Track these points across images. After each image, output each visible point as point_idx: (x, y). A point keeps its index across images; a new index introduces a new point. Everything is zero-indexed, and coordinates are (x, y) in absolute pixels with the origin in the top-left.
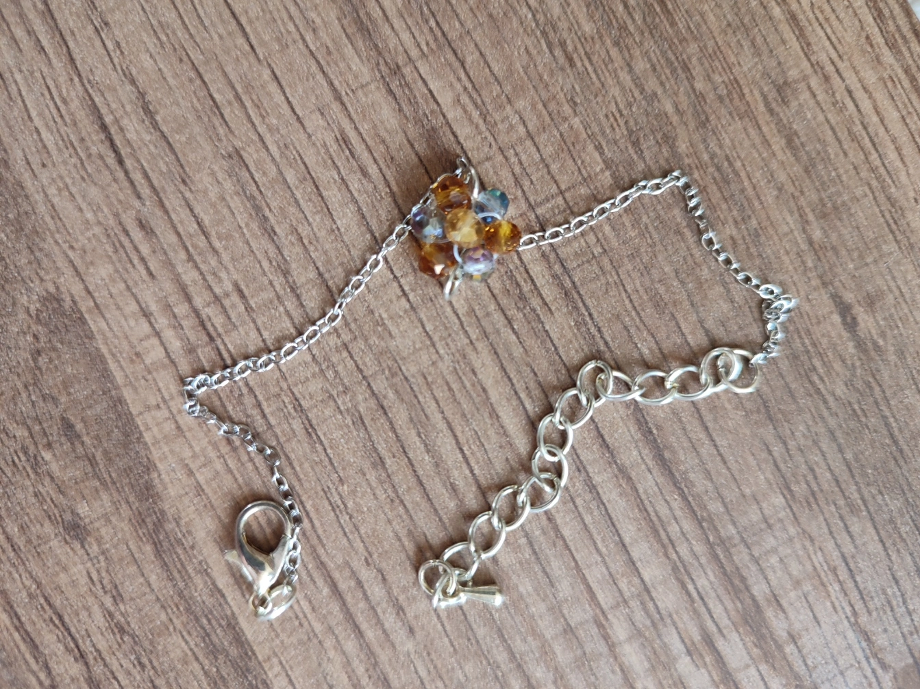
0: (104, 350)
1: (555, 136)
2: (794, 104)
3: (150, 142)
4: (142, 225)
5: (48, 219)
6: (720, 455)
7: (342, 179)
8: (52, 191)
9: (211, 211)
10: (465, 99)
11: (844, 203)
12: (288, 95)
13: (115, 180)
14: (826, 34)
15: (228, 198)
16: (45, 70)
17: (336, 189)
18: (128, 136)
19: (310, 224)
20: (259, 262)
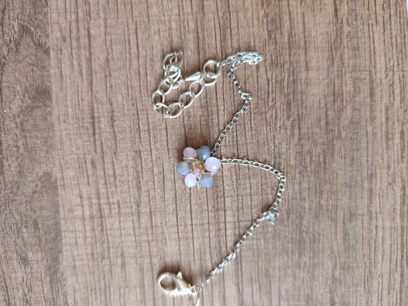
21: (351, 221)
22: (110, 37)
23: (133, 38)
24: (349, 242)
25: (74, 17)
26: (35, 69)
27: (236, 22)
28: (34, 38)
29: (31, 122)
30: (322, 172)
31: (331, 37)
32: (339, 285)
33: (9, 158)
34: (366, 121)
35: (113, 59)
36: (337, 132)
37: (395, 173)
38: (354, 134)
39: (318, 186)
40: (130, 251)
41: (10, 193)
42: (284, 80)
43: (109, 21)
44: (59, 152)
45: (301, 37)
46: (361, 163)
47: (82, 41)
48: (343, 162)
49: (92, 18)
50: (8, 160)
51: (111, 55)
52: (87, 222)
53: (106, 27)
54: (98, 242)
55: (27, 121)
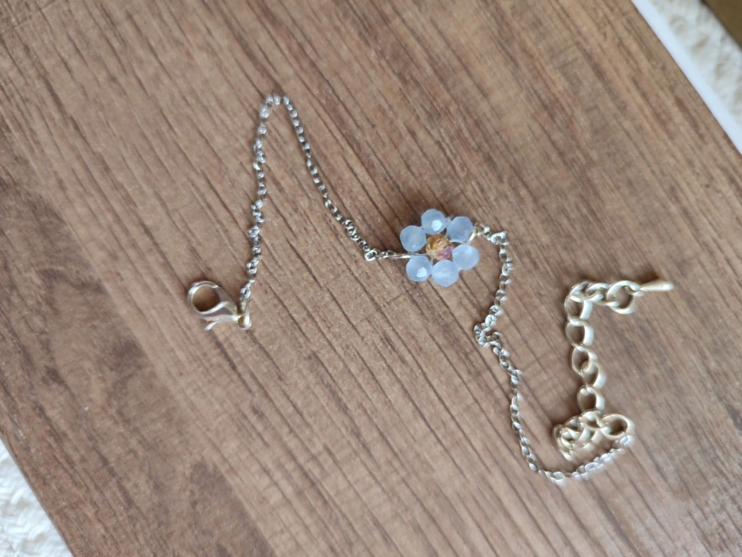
0: (241, 497)
1: (529, 320)
2: (690, 275)
3: (252, 351)
4: (255, 411)
5: (189, 411)
6: (658, 522)
7: (389, 366)
8: (189, 392)
9: (302, 397)
10: (466, 302)
11: (730, 341)
12: (344, 310)
13: (232, 381)
14: (708, 220)
15: (312, 387)
16: (172, 306)
17: (385, 374)
18: (237, 349)
19: (370, 400)
20: (339, 429)
21: (684, 275)
22: (178, 216)
23: (211, 198)
24: (702, 309)
25: (110, 217)
26: (96, 323)
27: (344, 88)
28: (72, 280)
29: (132, 403)
30: (596, 227)
31: (491, 29)
32: (726, 380)
33: (130, 475)
34: (615, 116)
35: (199, 244)
36: (582, 159)
37: (705, 167)
38: (608, 145)
39: (604, 253)
40: (385, 511)
41: (159, 526)
42: (461, 130)
43: (164, 194)
44: (198, 422)
45: (448, 55)
46: (646, 181)
47: (140, 244)
48: (618, 195)
49: (137, 203)
50: (129, 479)
51: (193, 240)
52: (296, 503)
53: (164, 204)
54: (328, 525)
55: (126, 404)
